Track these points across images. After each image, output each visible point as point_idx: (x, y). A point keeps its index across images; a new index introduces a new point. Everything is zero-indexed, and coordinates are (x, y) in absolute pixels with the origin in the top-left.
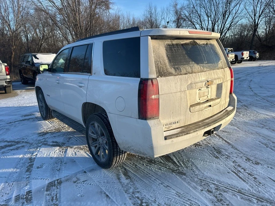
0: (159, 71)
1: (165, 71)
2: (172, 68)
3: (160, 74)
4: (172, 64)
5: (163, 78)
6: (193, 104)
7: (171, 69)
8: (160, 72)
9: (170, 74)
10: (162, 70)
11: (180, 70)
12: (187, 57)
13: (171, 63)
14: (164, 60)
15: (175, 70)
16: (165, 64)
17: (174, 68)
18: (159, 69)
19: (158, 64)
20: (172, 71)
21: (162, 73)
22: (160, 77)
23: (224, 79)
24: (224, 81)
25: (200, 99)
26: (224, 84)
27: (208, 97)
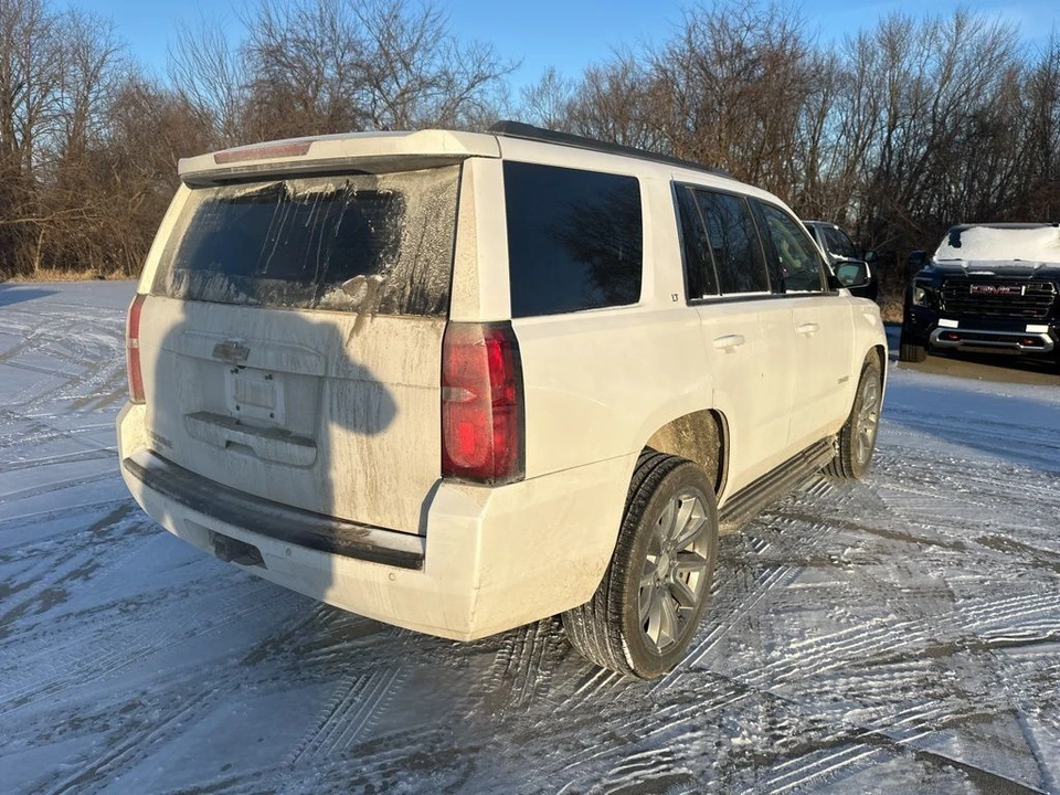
1: (162, 280)
4: (179, 261)
14: (174, 249)
23: (337, 364)
24: (334, 375)
25: (238, 408)
26: (331, 390)
27: (272, 416)
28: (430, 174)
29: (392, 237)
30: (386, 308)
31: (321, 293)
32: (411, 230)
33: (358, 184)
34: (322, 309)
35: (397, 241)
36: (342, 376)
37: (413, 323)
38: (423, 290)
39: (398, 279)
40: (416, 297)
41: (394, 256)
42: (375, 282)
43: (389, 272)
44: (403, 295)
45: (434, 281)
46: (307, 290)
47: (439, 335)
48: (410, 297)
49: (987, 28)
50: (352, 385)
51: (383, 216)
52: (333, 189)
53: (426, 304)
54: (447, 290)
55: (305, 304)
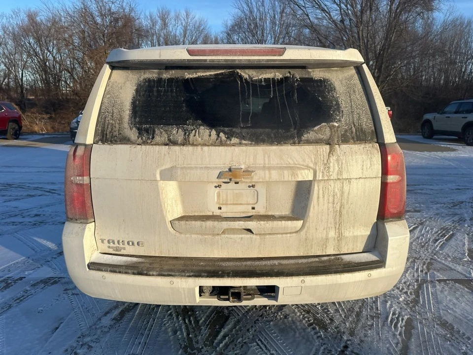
0: (103, 131)
1: (116, 133)
2: (134, 129)
3: (103, 137)
4: (137, 119)
5: (106, 147)
6: (196, 214)
7: (131, 129)
8: (103, 134)
9: (125, 140)
10: (109, 129)
11: (153, 134)
12: (184, 109)
13: (135, 118)
14: (121, 112)
15: (139, 134)
16: (121, 119)
17: (138, 129)
18: (104, 127)
19: (105, 118)
20: (133, 134)
21: (108, 137)
22: (100, 143)
23: (323, 172)
24: (321, 178)
25: (220, 208)
26: (318, 187)
27: (253, 208)
28: (340, 71)
29: (334, 103)
30: (345, 140)
31: (300, 135)
32: (343, 98)
33: (298, 74)
34: (304, 143)
35: (338, 104)
36: (326, 178)
37: (363, 146)
38: (362, 129)
39: (346, 124)
40: (359, 132)
41: (339, 112)
42: (334, 126)
43: (340, 121)
44: (352, 132)
45: (365, 124)
46: (289, 134)
47: (378, 150)
48: (356, 133)
49: (197, 18)
50: (332, 183)
51: (323, 92)
52: (281, 76)
53: (365, 135)
54: (373, 128)
55: (292, 141)
